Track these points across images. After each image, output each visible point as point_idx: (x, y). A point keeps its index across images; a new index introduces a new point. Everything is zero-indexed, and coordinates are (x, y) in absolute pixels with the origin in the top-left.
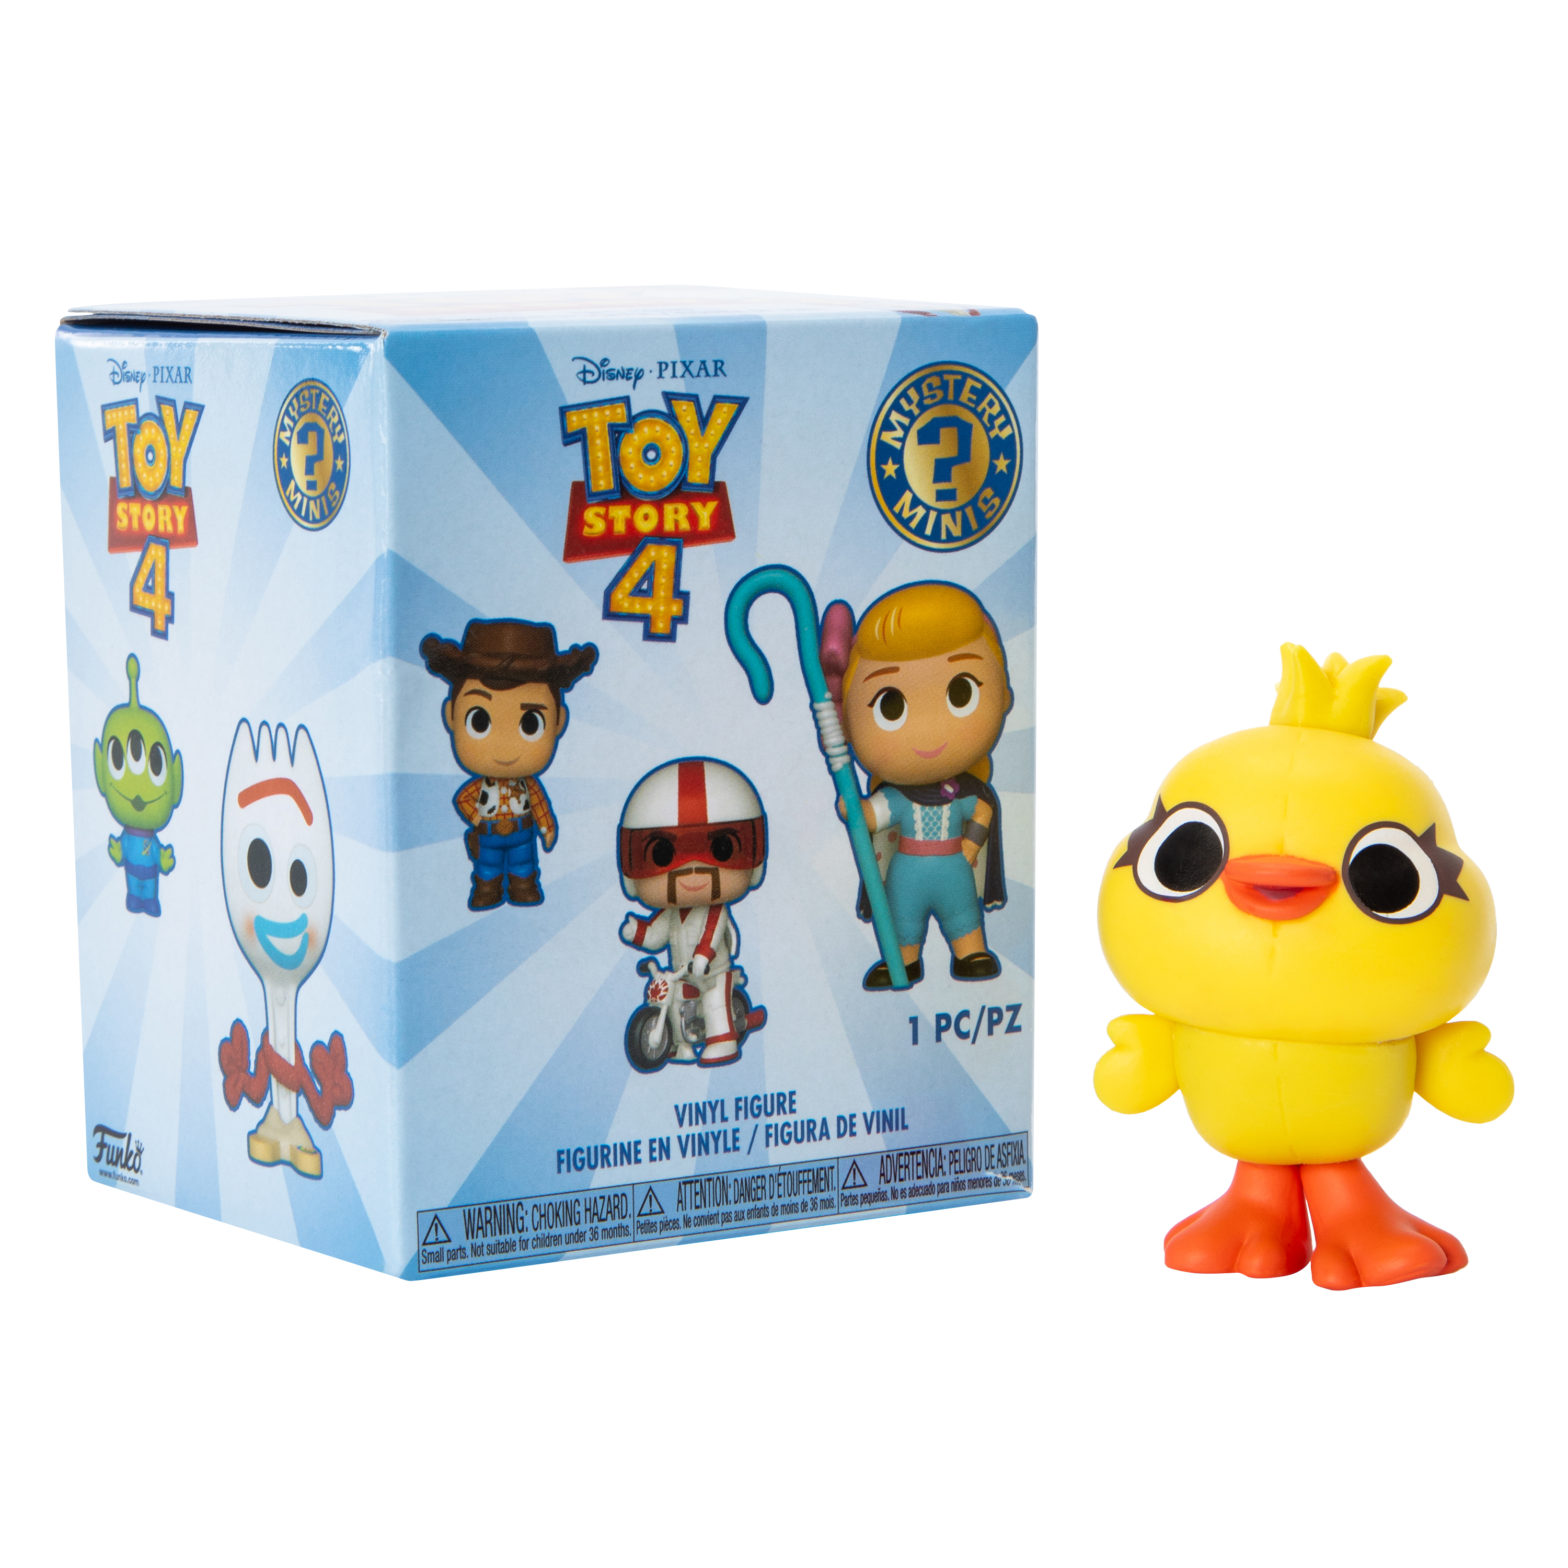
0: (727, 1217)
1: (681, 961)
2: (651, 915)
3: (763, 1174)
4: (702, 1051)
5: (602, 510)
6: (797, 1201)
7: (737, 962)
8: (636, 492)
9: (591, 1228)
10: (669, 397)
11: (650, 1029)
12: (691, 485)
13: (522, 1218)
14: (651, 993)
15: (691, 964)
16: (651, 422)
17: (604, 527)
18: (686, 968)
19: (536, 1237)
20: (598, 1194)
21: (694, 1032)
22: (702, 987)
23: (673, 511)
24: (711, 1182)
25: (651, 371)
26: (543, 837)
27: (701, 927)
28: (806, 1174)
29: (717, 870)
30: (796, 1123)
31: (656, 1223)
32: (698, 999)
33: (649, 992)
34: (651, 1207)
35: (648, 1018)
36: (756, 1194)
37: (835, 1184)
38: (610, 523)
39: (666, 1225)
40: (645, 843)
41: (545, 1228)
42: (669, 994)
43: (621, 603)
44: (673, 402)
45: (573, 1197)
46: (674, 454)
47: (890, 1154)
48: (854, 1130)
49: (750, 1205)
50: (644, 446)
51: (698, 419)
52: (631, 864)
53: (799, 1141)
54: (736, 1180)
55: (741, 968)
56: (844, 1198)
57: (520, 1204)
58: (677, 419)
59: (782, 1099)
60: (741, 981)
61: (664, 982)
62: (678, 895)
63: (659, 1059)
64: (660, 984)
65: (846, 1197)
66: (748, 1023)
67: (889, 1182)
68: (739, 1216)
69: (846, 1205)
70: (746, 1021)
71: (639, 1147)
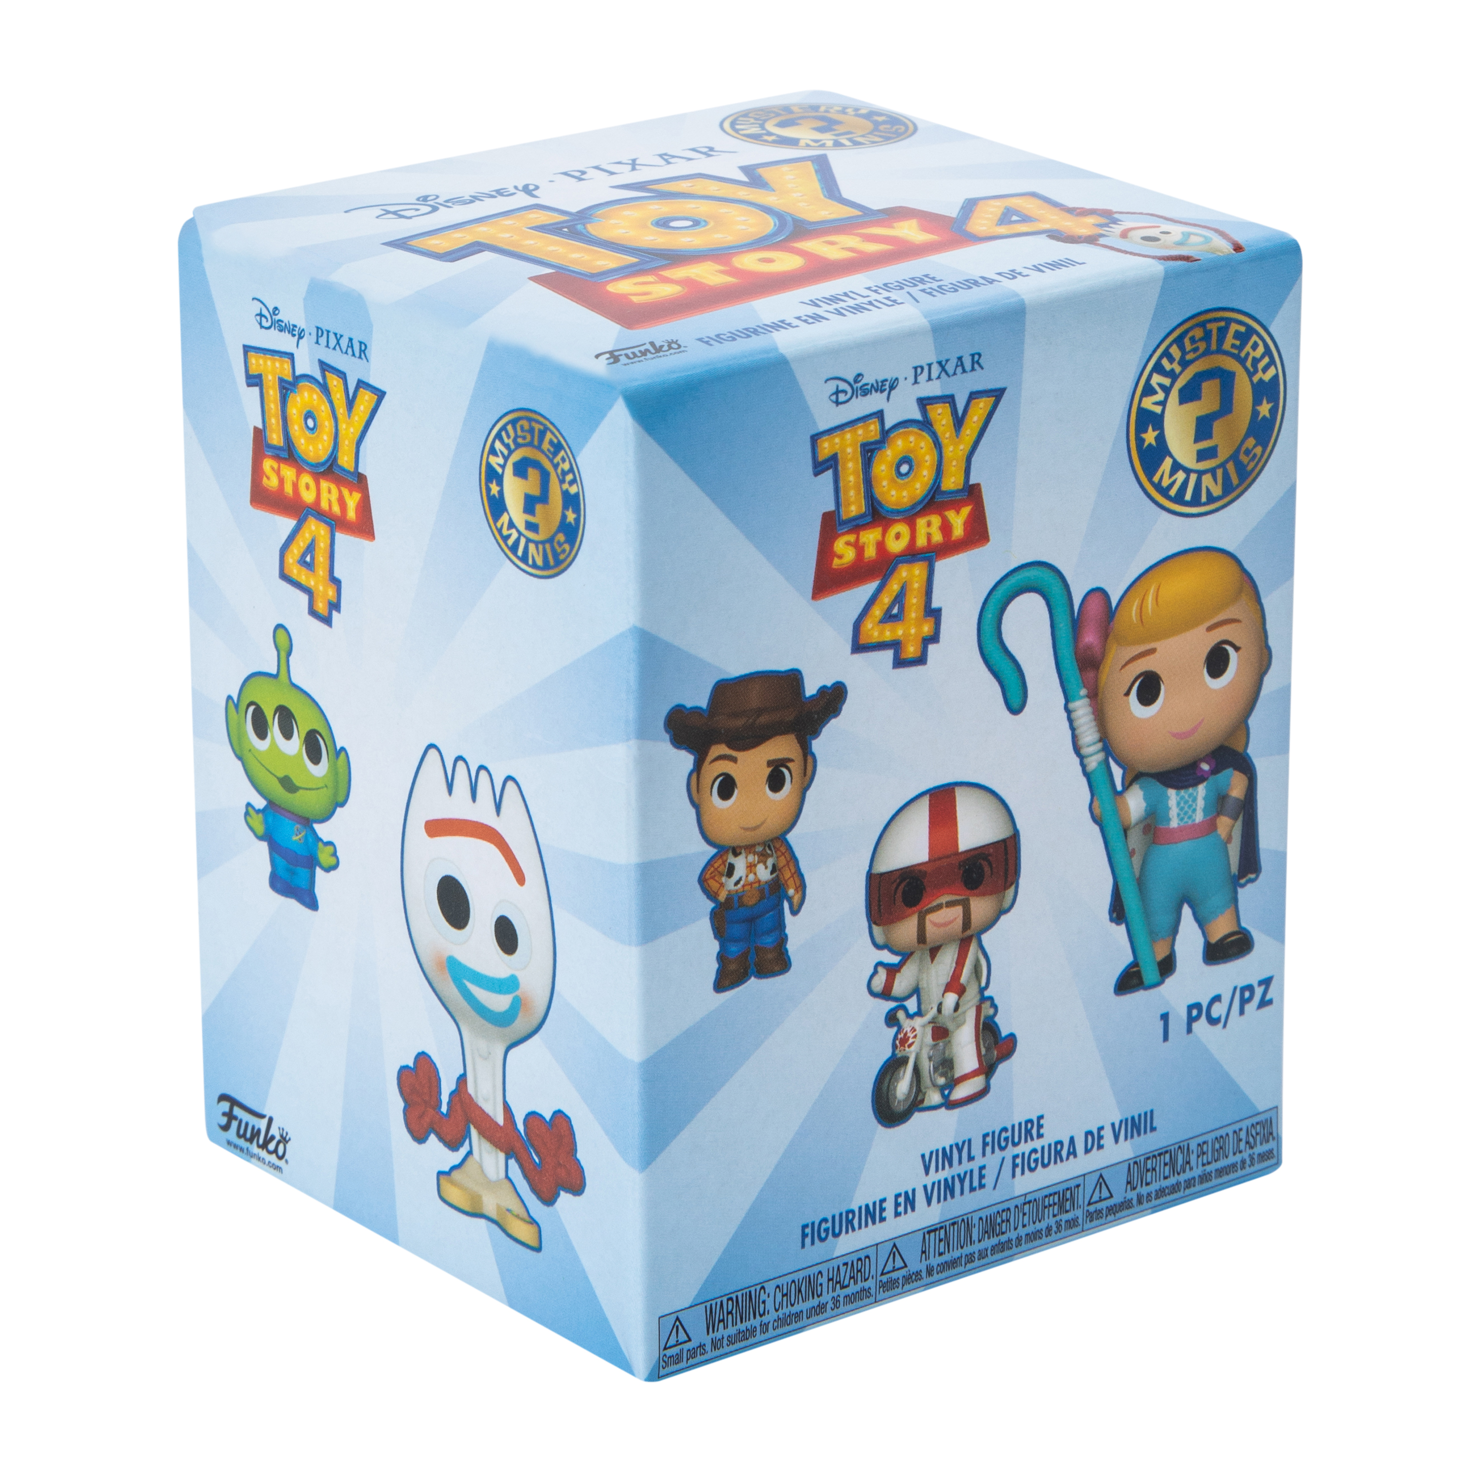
0: (970, 1258)
1: (930, 1003)
2: (900, 961)
3: (1008, 1206)
4: (950, 1093)
5: (851, 538)
6: (1041, 1227)
7: (987, 993)
8: (888, 511)
9: (834, 1297)
10: (924, 403)
11: (897, 1081)
12: (945, 493)
13: (764, 1302)
14: (899, 1043)
15: (940, 1005)
16: (905, 433)
17: (854, 555)
18: (935, 1009)
19: (777, 1319)
20: (840, 1262)
21: (942, 1075)
22: (950, 1026)
23: (926, 524)
24: (956, 1226)
25: (906, 379)
26: (790, 900)
27: (952, 964)
28: (1051, 1198)
29: (968, 900)
30: (1043, 1148)
31: (898, 1279)
32: (947, 1039)
33: (897, 1042)
34: (894, 1263)
35: (896, 1069)
36: (1001, 1228)
37: (1081, 1202)
38: (860, 549)
39: (908, 1279)
40: (895, 885)
41: (787, 1307)
42: (918, 1040)
43: (870, 633)
44: (928, 407)
45: (815, 1270)
46: (928, 464)
47: (1138, 1160)
48: (1102, 1142)
49: (994, 1241)
50: (897, 461)
51: (954, 421)
52: (880, 911)
53: (1044, 1166)
54: (981, 1219)
55: (991, 999)
56: (1089, 1215)
57: (763, 1288)
58: (932, 425)
59: (1029, 1126)
60: (991, 1011)
61: (913, 1028)
62: (928, 935)
63: (906, 1110)
64: (908, 1031)
65: (1091, 1213)
66: (997, 1055)
67: (1134, 1188)
68: (983, 1255)
69: (1091, 1221)
70: (996, 1053)
71: (884, 1205)
